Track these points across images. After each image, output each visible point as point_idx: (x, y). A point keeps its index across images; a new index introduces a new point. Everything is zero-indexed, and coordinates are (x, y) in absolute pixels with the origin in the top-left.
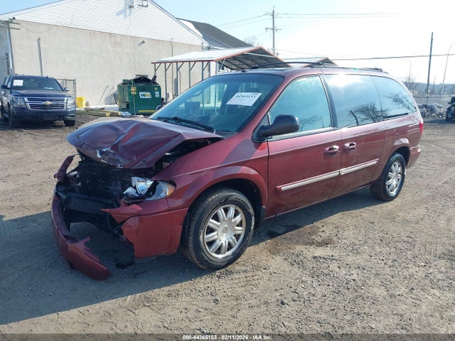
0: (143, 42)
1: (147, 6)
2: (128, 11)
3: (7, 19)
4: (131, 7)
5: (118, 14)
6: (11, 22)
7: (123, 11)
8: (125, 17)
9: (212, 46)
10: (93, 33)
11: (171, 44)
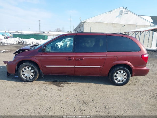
0: (125, 25)
1: (128, 13)
2: (120, 16)
3: (84, 22)
4: (121, 14)
5: (116, 17)
6: (85, 23)
7: (119, 16)
8: (119, 18)
9: (155, 25)
10: (107, 24)
11: (136, 25)
